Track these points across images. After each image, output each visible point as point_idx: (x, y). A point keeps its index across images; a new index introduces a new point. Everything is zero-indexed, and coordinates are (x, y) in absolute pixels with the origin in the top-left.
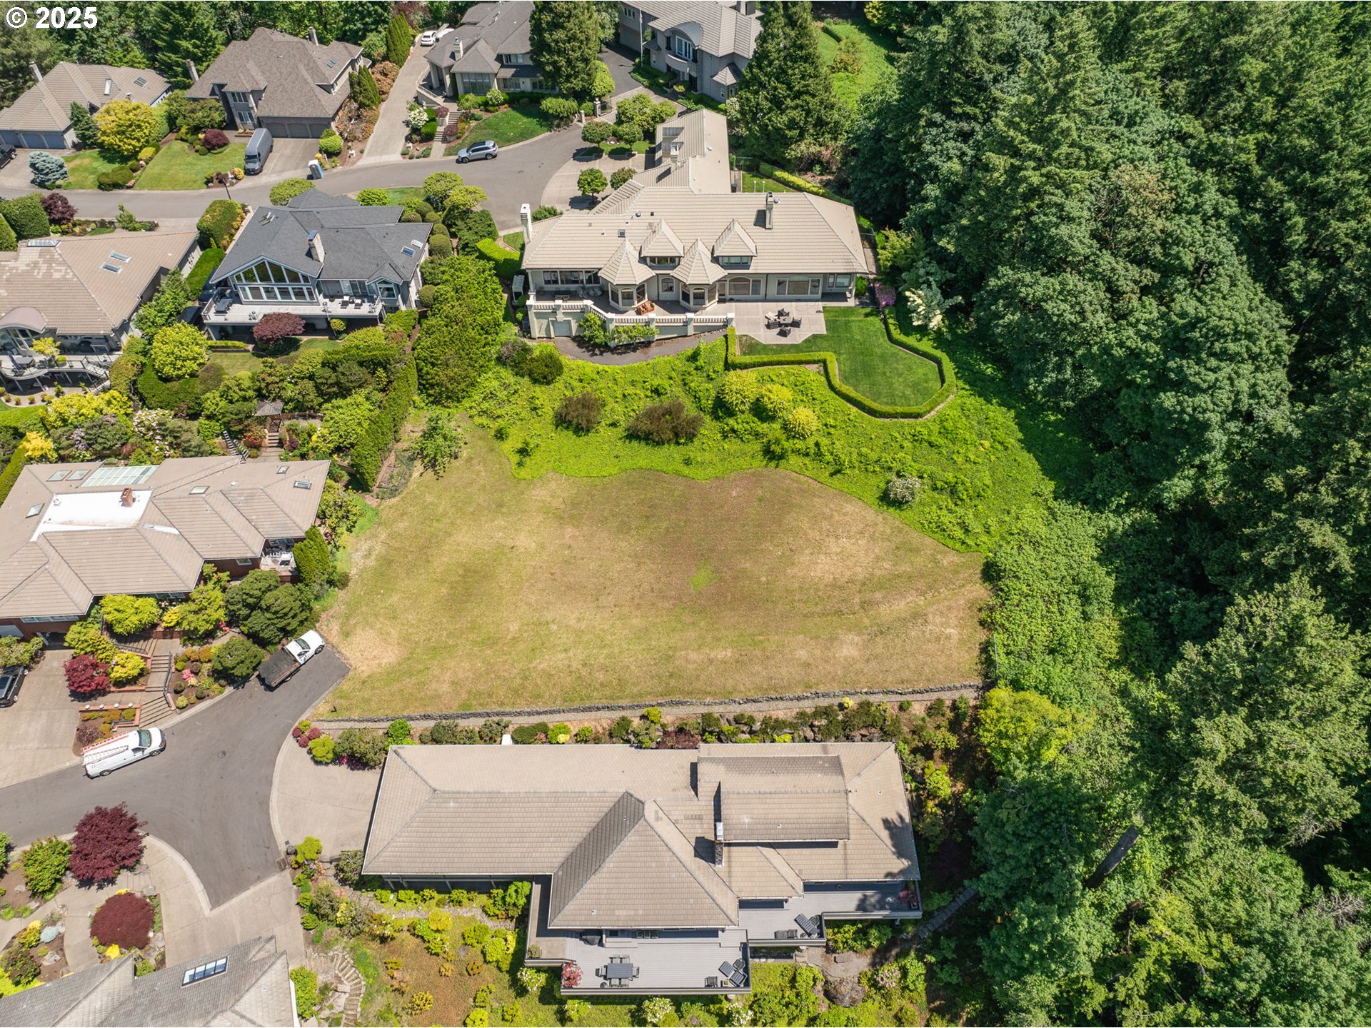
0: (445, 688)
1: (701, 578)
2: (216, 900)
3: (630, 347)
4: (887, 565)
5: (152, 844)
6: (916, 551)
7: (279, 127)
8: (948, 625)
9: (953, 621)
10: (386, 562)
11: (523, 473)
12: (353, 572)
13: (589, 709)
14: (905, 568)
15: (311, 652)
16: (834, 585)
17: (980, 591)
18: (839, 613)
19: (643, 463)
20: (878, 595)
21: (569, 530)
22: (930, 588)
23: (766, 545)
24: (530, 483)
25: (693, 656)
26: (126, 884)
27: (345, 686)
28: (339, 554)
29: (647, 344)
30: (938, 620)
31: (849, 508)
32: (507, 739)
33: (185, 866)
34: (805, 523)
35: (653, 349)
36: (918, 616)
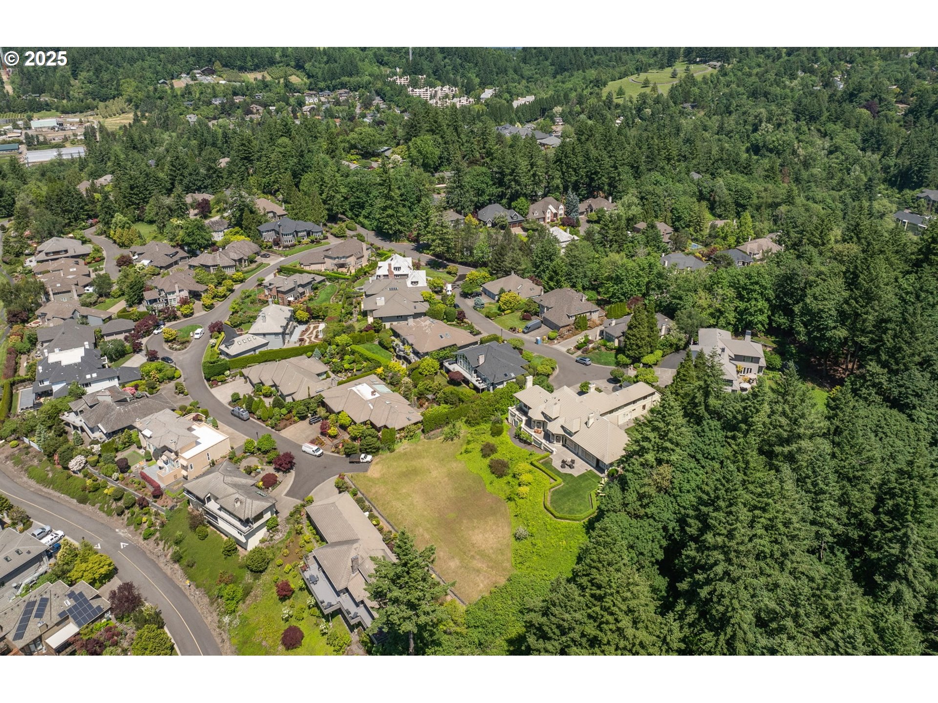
0: (373, 491)
1: (452, 515)
2: (287, 495)
3: (525, 442)
4: (491, 551)
5: (293, 472)
6: (503, 554)
7: (545, 322)
8: (482, 582)
9: (485, 583)
10: (405, 454)
11: (459, 457)
12: (397, 451)
13: (388, 523)
14: (493, 556)
15: (365, 460)
16: (473, 545)
17: (502, 581)
18: (465, 553)
19: (483, 475)
20: (478, 557)
21: (446, 479)
22: (492, 568)
23: (475, 521)
24: (456, 460)
25: (421, 530)
26: (279, 475)
27: (361, 474)
28: (400, 444)
29: (530, 444)
30: (482, 578)
31: (506, 529)
32: (367, 514)
33: (291, 483)
34: (490, 523)
35: (529, 447)
36: (478, 571)
